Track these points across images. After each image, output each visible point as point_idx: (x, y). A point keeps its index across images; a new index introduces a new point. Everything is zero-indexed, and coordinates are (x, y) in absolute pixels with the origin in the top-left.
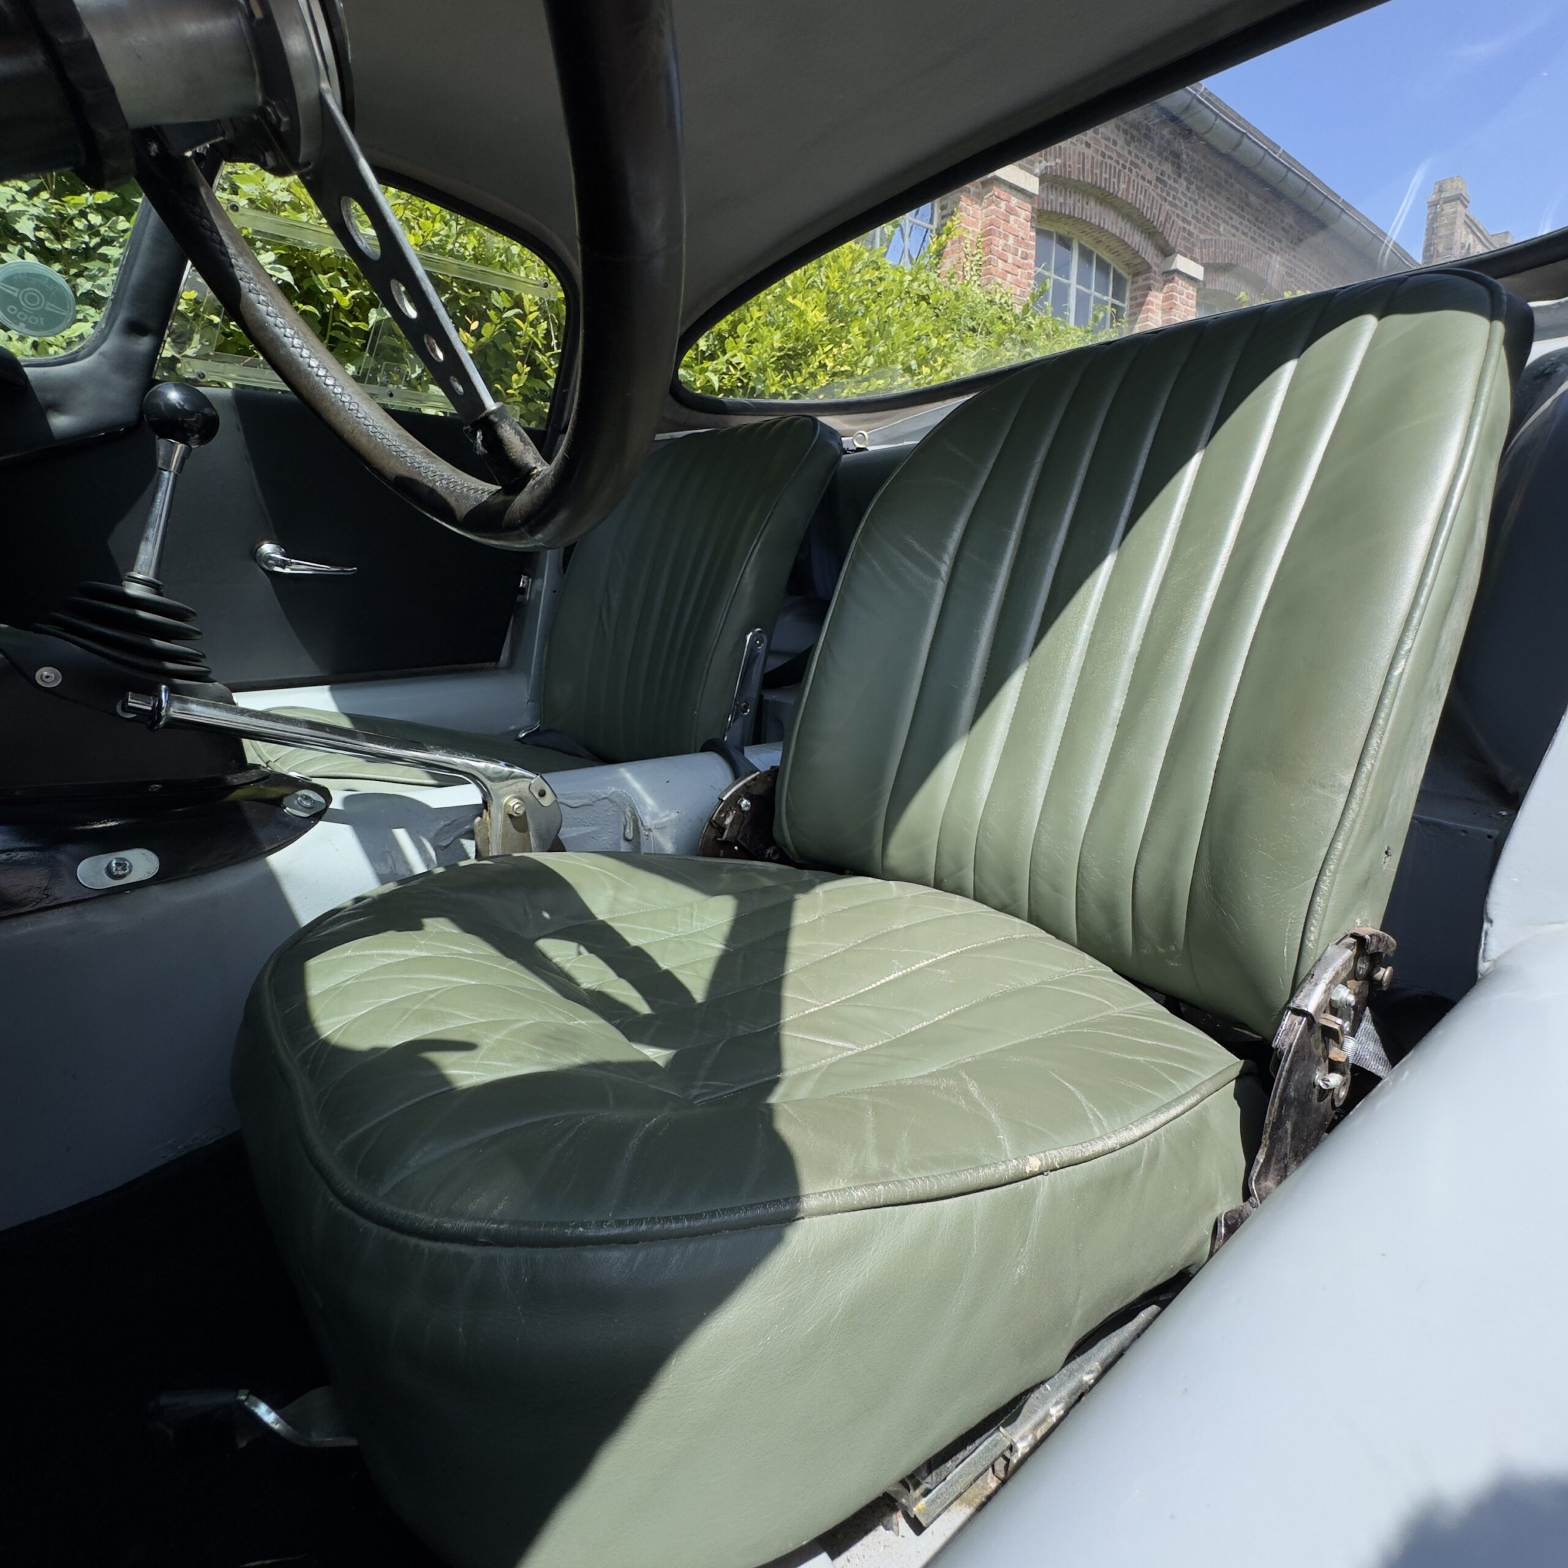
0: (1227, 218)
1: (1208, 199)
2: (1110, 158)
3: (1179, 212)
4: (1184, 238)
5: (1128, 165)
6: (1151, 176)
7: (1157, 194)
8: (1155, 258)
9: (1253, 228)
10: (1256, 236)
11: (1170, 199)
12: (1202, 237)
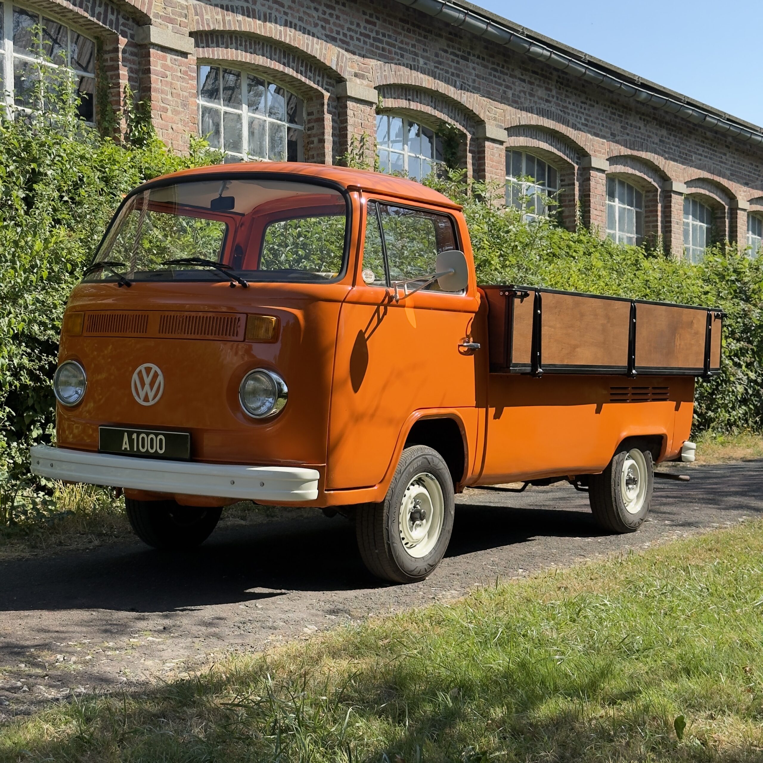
0: (696, 150)
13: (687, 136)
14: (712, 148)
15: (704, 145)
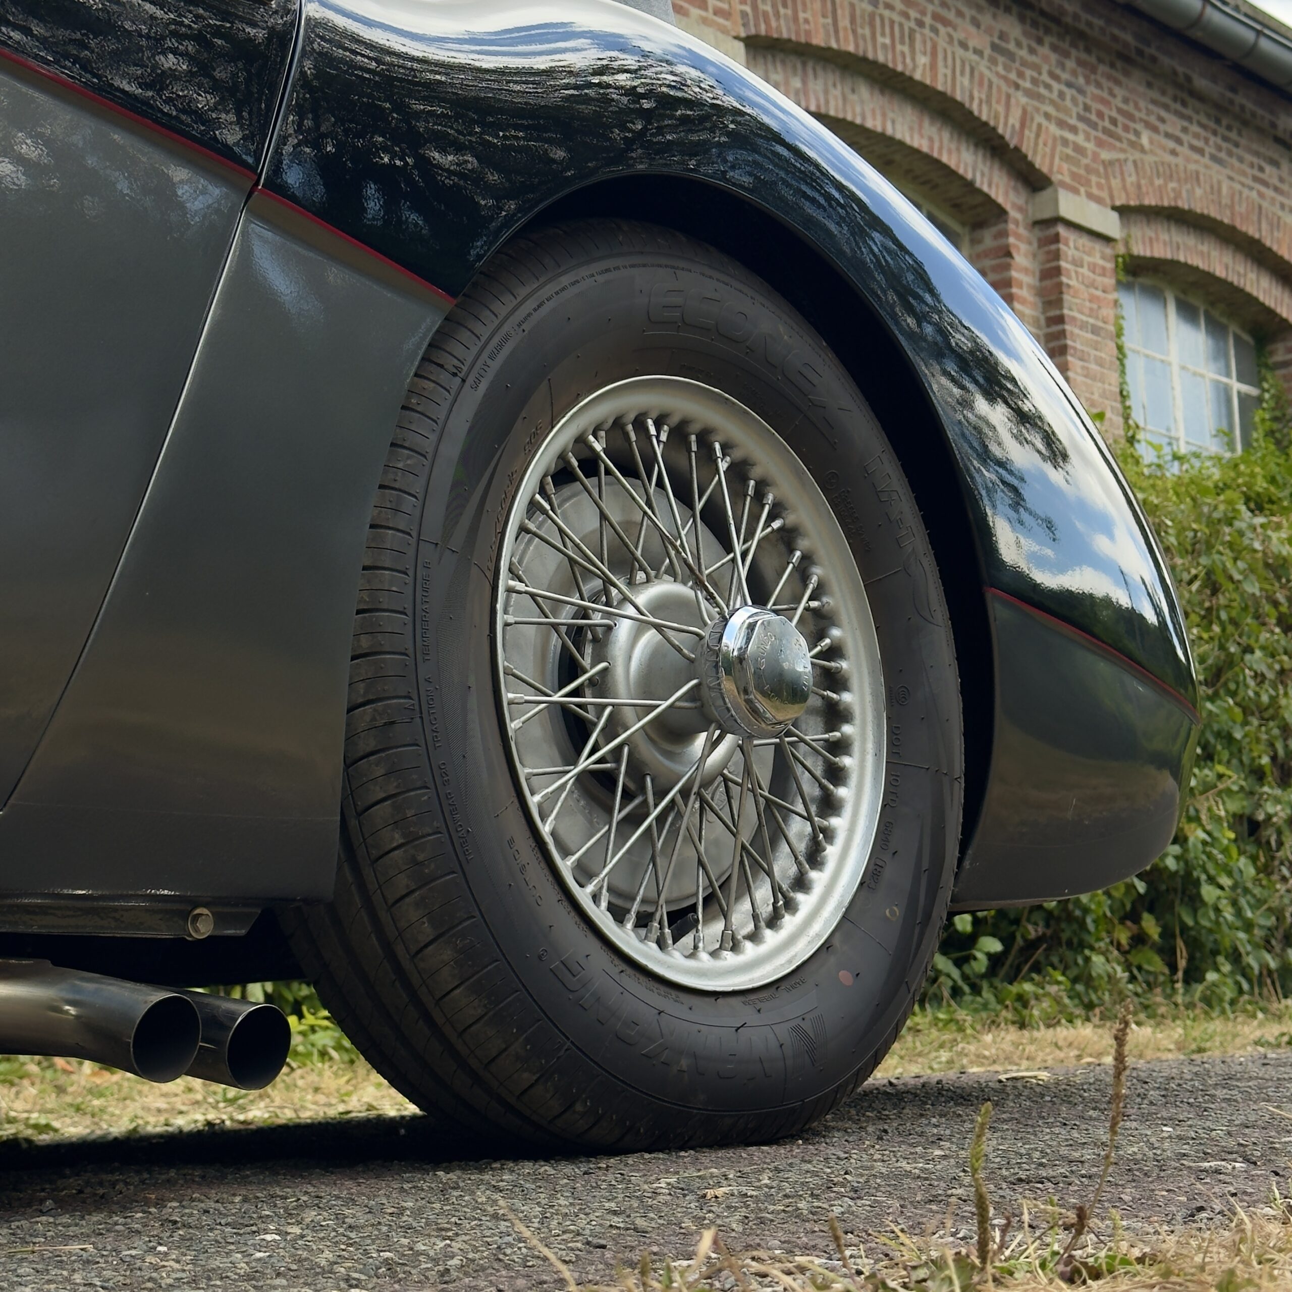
0: (1153, 119)
1: (1105, 83)
7: (997, 74)
9: (1212, 139)
10: (1223, 155)
11: (1027, 85)
12: (1105, 155)
13: (1112, 65)
14: (1222, 130)
15: (1188, 112)
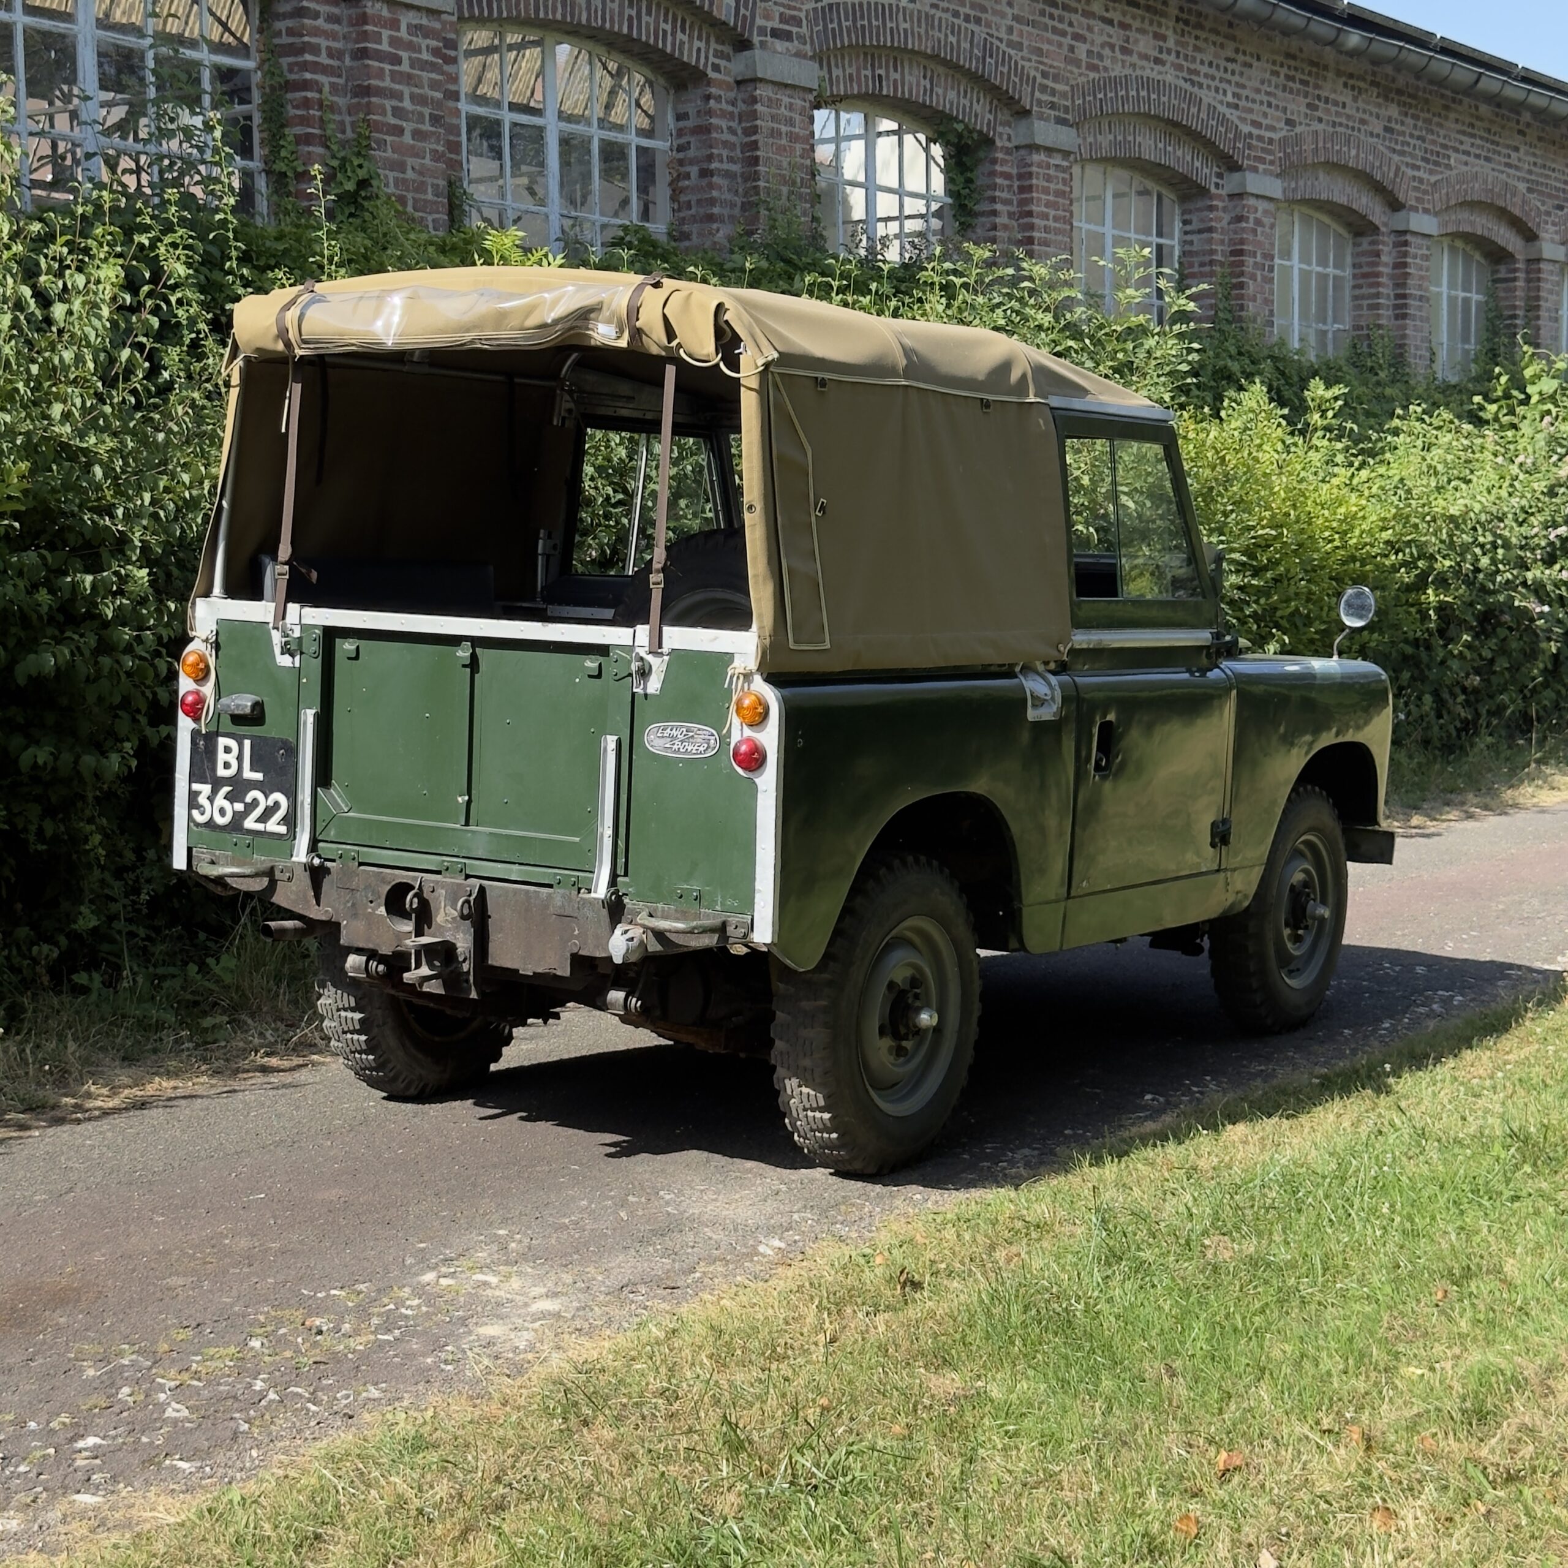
2: (1341, 124)
3: (1408, 160)
4: (1416, 189)
5: (1357, 125)
6: (1378, 129)
8: (1384, 219)
